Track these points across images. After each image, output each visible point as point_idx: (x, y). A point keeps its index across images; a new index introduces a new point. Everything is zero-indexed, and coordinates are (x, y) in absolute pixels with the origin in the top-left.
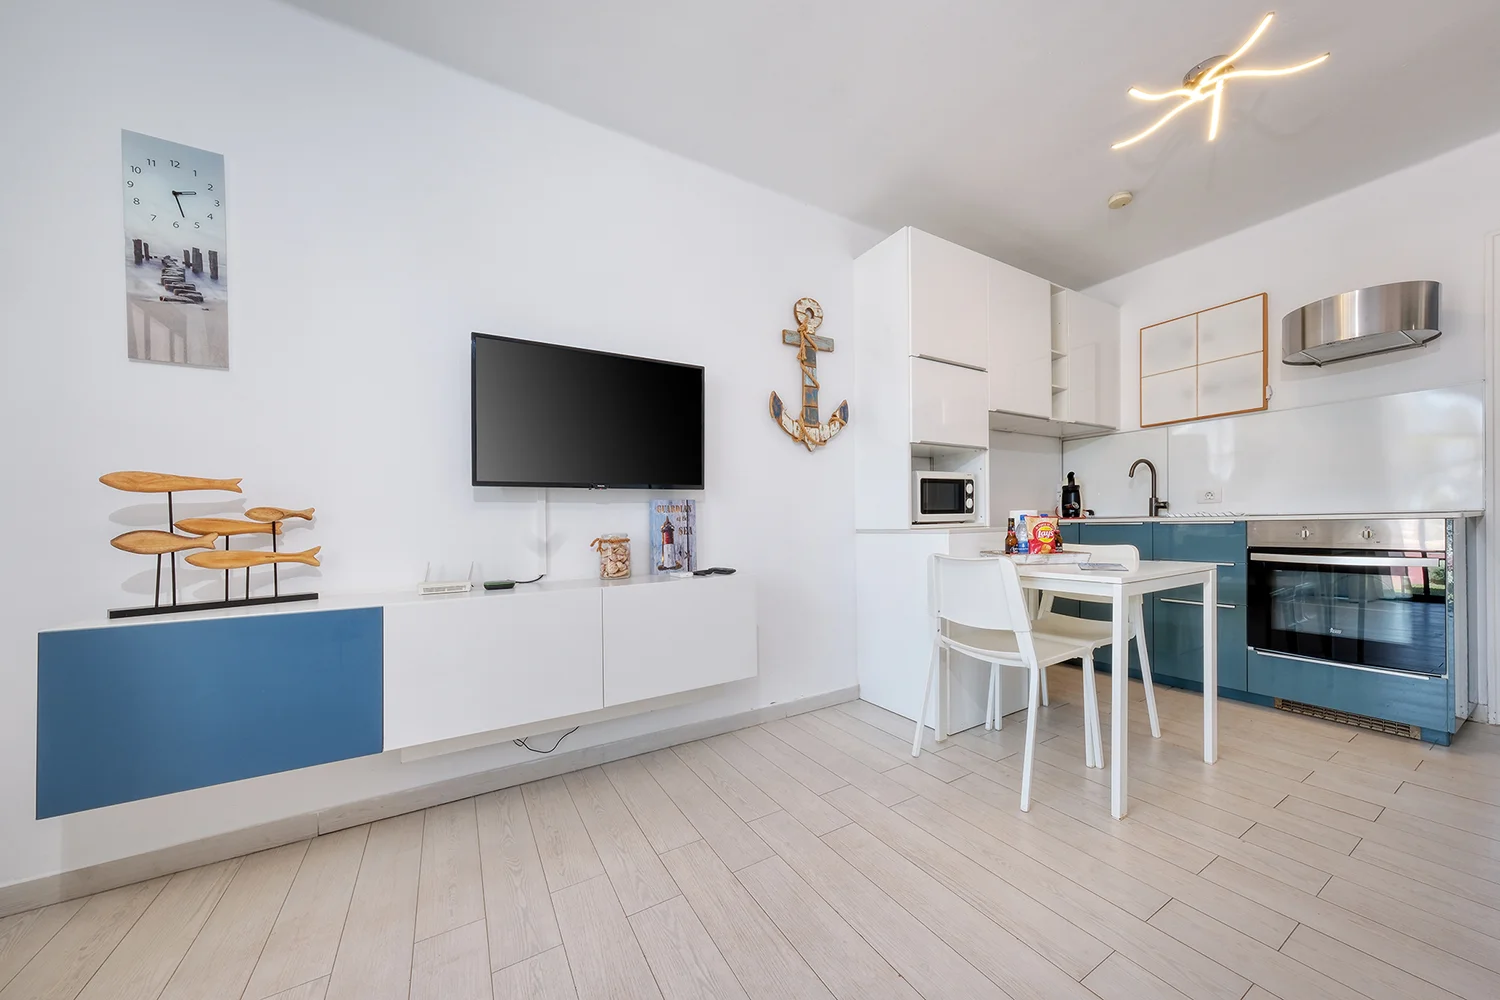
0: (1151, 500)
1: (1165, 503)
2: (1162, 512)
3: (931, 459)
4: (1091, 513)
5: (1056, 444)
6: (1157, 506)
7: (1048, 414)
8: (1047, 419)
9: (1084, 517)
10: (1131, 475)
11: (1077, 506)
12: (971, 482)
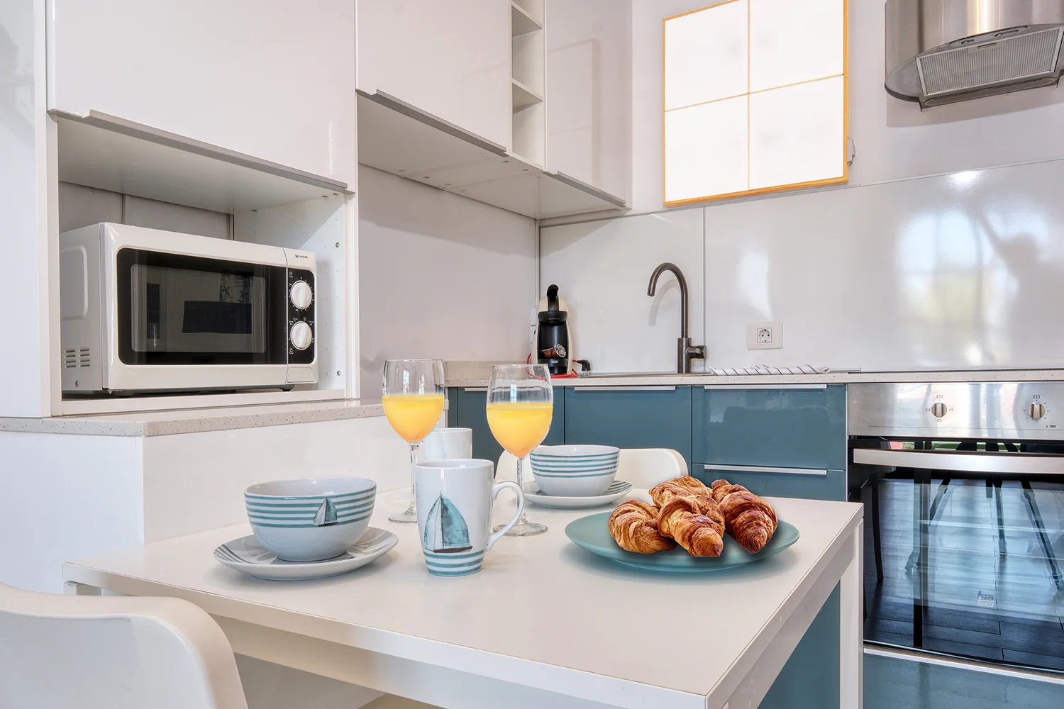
0: (680, 341)
1: (701, 348)
2: (697, 364)
3: (229, 217)
4: (586, 365)
5: (524, 231)
6: (690, 354)
7: (502, 138)
8: (500, 152)
9: (575, 375)
10: (651, 292)
11: (562, 353)
12: (306, 276)
